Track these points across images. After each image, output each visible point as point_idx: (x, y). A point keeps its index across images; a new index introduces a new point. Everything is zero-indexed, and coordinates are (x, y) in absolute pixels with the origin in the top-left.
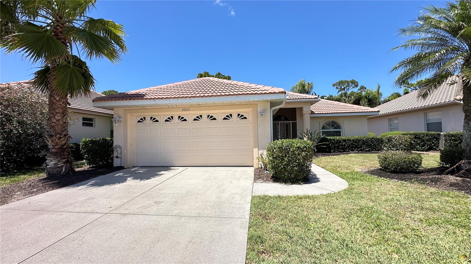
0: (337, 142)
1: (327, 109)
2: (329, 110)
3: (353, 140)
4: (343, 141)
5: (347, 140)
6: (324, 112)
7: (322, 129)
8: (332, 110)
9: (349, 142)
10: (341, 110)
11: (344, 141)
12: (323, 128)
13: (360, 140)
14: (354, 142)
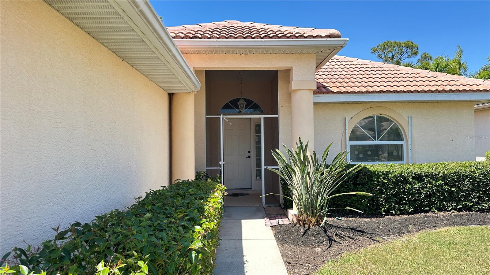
0: (396, 183)
1: (366, 80)
2: (372, 84)
3: (444, 178)
4: (413, 178)
5: (427, 176)
6: (357, 90)
7: (350, 140)
8: (379, 84)
9: (431, 183)
10: (405, 84)
11: (418, 178)
12: (354, 136)
13: (464, 177)
14: (446, 184)
